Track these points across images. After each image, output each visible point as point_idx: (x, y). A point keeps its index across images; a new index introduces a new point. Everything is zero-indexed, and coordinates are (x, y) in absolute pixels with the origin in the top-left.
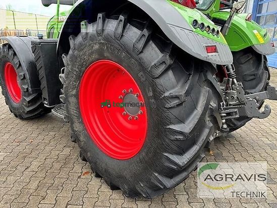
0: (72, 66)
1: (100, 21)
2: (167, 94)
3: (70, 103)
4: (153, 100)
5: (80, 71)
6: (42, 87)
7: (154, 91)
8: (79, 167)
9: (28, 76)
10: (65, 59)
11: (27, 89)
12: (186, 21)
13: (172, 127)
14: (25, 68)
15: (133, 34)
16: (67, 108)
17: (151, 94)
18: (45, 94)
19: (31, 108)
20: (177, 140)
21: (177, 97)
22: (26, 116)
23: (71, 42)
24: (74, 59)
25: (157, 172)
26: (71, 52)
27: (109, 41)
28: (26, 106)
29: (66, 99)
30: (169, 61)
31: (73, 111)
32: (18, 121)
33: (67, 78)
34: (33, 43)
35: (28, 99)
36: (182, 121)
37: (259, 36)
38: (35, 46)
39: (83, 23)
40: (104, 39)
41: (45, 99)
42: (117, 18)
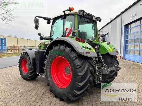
0: (50, 58)
1: (59, 46)
2: (76, 65)
3: (47, 71)
4: (73, 67)
5: (52, 60)
6: (37, 66)
7: (73, 64)
8: (49, 95)
9: (32, 63)
10: (47, 57)
11: (31, 68)
12: (81, 46)
13: (78, 74)
14: (31, 60)
15: (68, 49)
16: (46, 72)
17: (72, 65)
18: (38, 69)
19: (31, 75)
20: (80, 78)
21: (79, 65)
22: (28, 79)
23: (50, 52)
24: (50, 56)
25: (75, 89)
26: (49, 54)
27: (61, 51)
28: (29, 74)
29: (46, 70)
30: (77, 56)
31: (48, 74)
32: (25, 81)
33: (47, 62)
34: (35, 52)
35: (30, 72)
36: (80, 72)
37: (111, 49)
38: (36, 53)
39: (54, 46)
40: (60, 51)
41: (37, 71)
42: (63, 45)
